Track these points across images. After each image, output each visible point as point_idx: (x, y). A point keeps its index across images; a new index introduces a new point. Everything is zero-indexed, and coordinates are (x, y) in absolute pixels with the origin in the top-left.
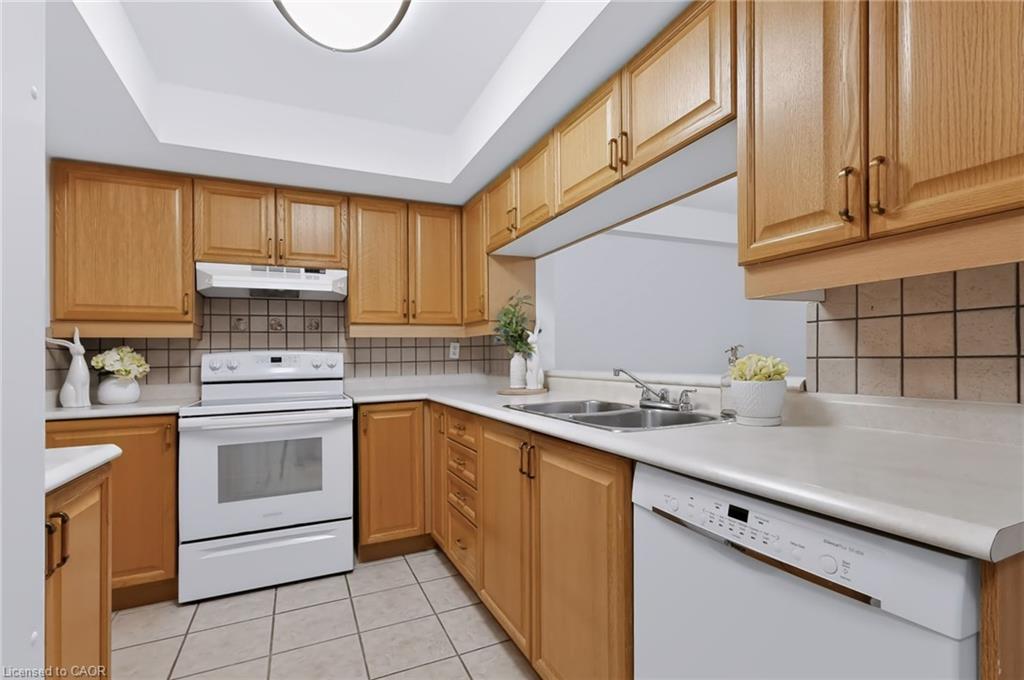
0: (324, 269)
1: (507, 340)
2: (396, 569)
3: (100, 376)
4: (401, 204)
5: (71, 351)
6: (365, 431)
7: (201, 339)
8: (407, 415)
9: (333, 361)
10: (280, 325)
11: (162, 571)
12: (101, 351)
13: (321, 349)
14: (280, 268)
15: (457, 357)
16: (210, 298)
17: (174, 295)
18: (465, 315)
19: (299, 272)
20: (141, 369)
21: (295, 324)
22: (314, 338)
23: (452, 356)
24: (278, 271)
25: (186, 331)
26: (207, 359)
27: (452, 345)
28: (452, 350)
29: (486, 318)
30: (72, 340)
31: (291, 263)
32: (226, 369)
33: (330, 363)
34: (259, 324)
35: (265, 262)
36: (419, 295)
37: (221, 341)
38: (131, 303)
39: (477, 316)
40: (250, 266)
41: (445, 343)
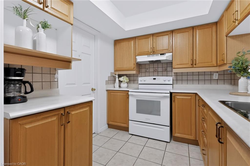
0: (165, 53)
1: (236, 71)
2: (184, 148)
3: (120, 82)
4: (190, 28)
5: (116, 77)
6: (174, 101)
7: (139, 74)
8: (189, 98)
9: (169, 79)
10: (156, 70)
11: (126, 125)
12: (121, 77)
13: (167, 76)
14: (154, 55)
15: (217, 78)
16: (141, 64)
17: (132, 65)
18: (218, 63)
19: (159, 55)
20: (127, 81)
21: (160, 69)
22: (165, 73)
23: (214, 78)
24: (153, 56)
25: (134, 72)
26: (140, 79)
27: (214, 74)
28: (214, 76)
29: (225, 62)
30: (116, 75)
31: (157, 53)
32: (144, 81)
33: (168, 80)
34: (151, 70)
35: (150, 54)
36: (197, 57)
37: (143, 74)
38: (125, 67)
39: (222, 63)
40: (147, 56)
41: (211, 74)
